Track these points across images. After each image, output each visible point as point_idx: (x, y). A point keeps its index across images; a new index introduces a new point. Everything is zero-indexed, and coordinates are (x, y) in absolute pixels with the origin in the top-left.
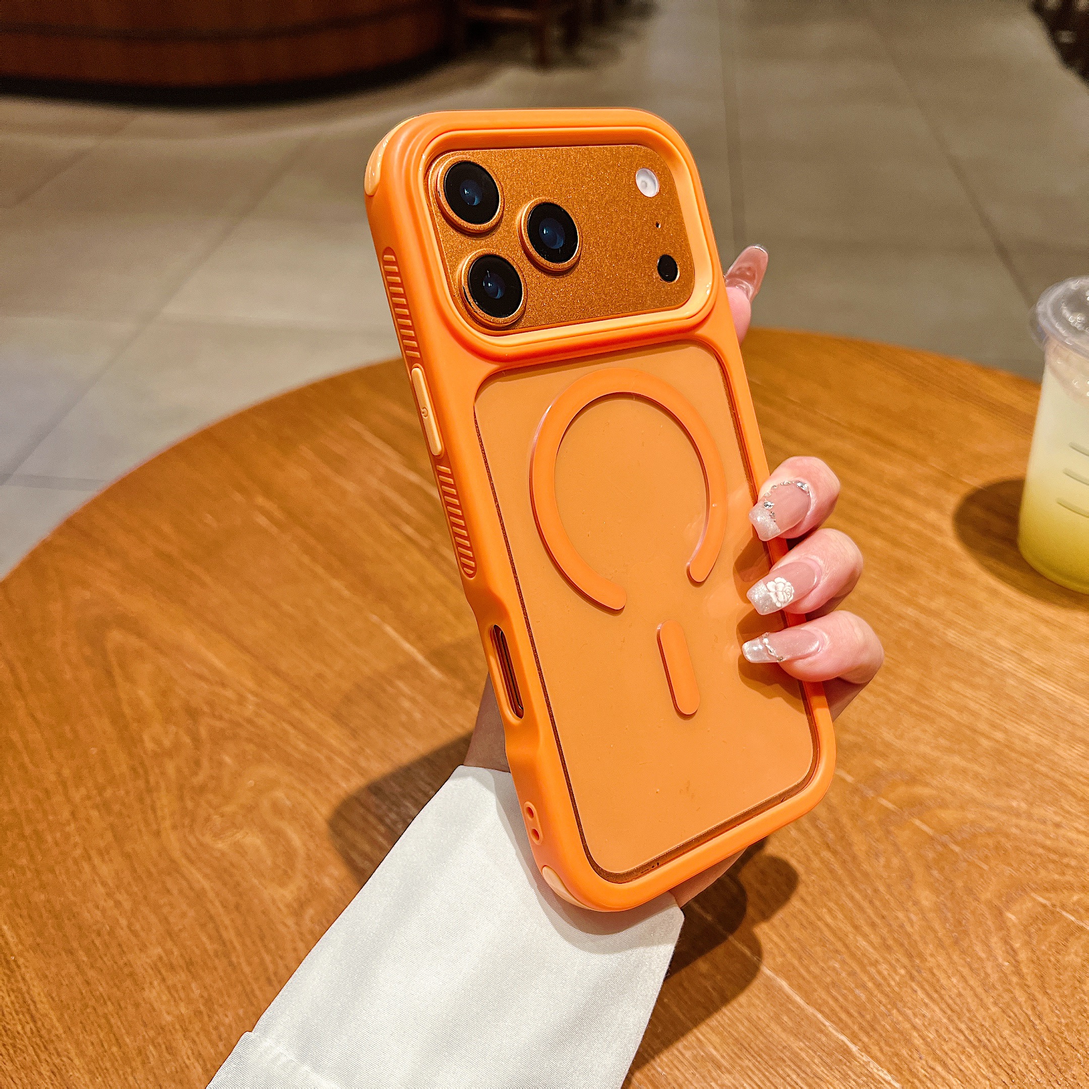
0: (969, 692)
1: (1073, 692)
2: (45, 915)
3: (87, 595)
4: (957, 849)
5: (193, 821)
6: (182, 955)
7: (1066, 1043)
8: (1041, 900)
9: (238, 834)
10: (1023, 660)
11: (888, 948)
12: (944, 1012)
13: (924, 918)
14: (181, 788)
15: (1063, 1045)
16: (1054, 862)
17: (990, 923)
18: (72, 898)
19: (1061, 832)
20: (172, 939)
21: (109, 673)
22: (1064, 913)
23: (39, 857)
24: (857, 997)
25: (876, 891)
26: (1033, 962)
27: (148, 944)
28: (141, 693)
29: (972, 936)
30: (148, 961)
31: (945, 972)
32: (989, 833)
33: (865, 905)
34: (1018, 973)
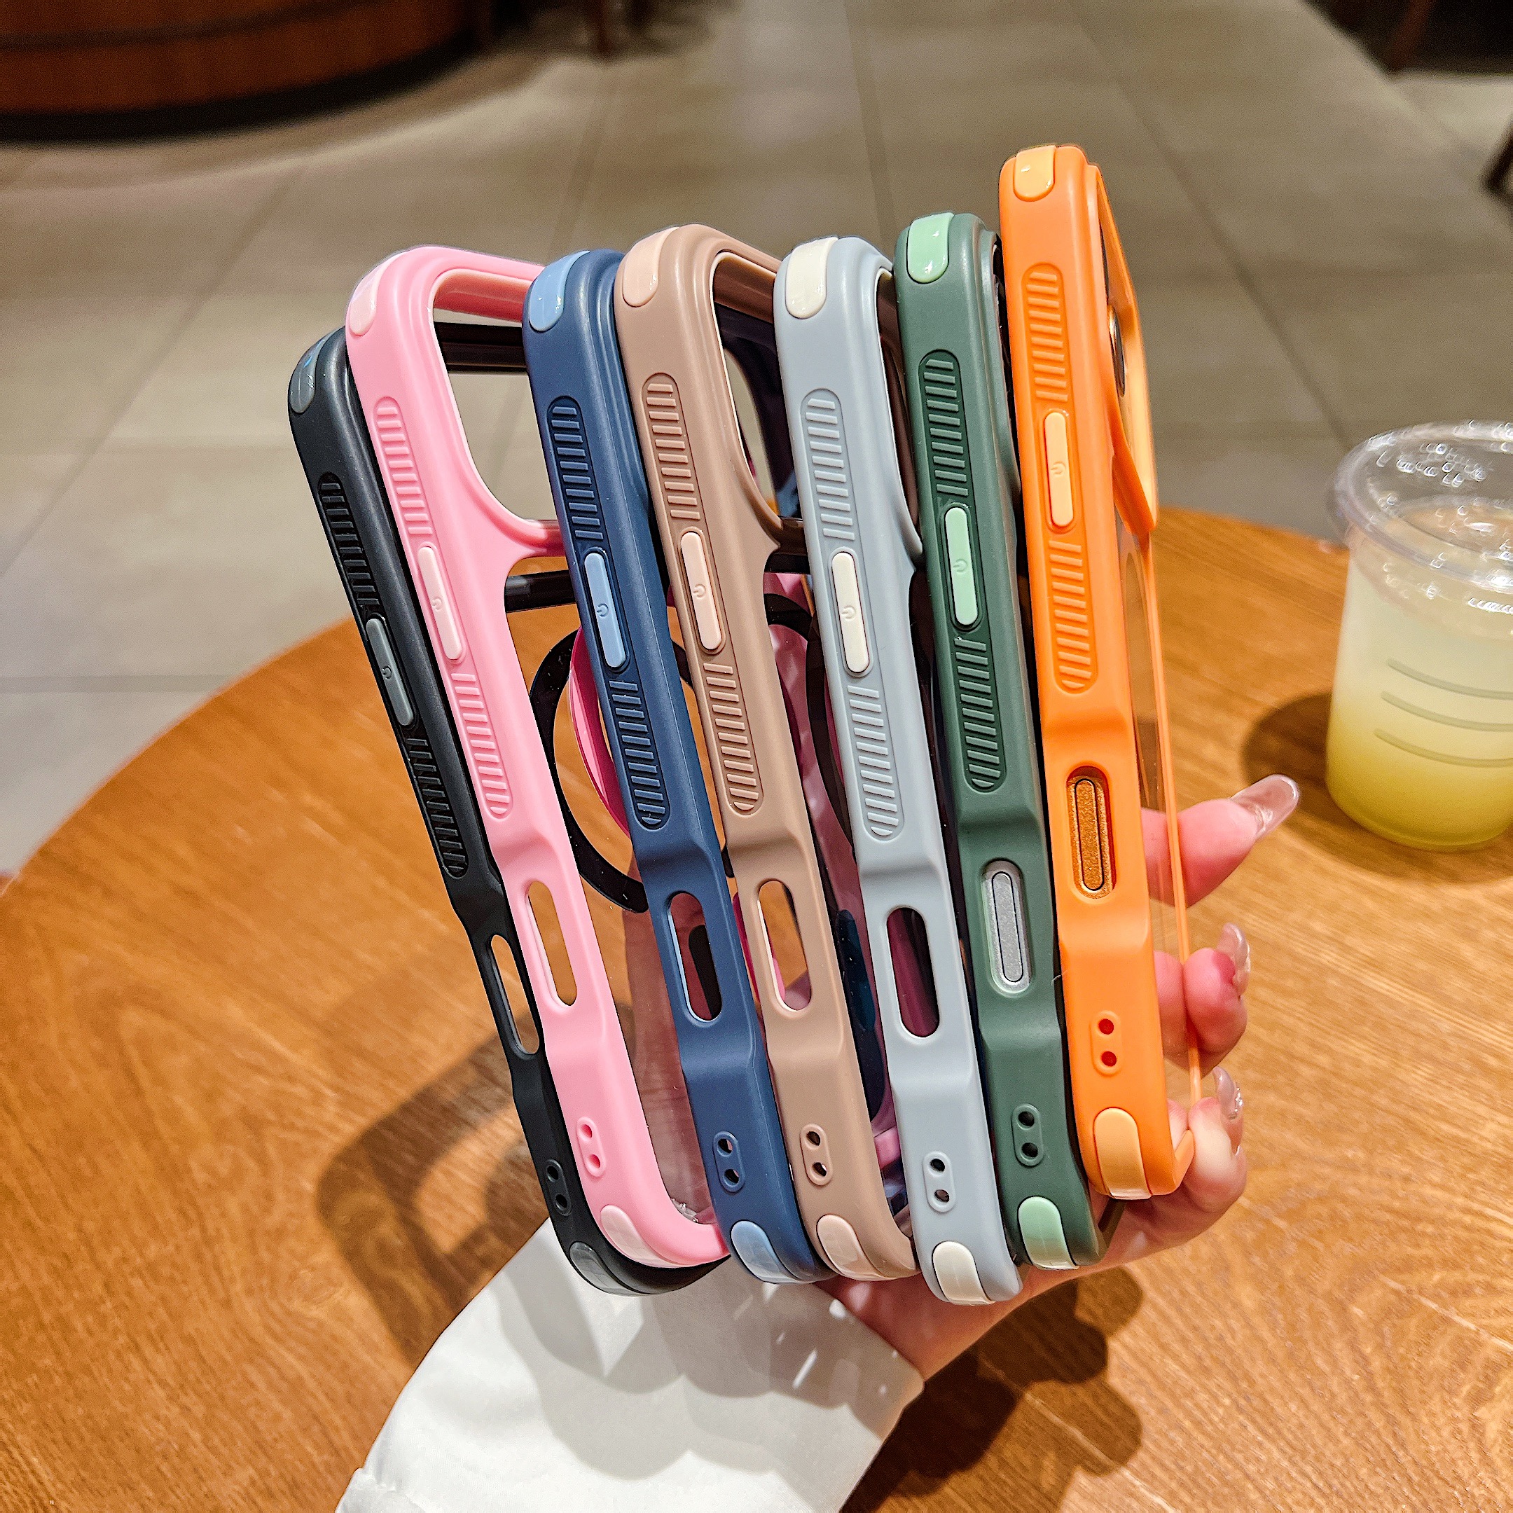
0: (1280, 1001)
1: (1412, 989)
2: (88, 1437)
3: (84, 959)
4: (1281, 1224)
5: (273, 1281)
6: (282, 1476)
7: (1441, 1478)
8: (1393, 1284)
9: (336, 1295)
10: (1346, 949)
11: (1206, 1371)
12: (1284, 1452)
13: (1248, 1325)
14: (251, 1233)
15: (1436, 1482)
16: (1404, 1230)
17: (1330, 1323)
18: (121, 1408)
19: (1412, 1187)
20: (265, 1453)
21: (131, 1076)
22: (1424, 1301)
23: (68, 1354)
24: (1172, 1442)
25: (1184, 1293)
26: (1388, 1369)
27: (233, 1464)
28: (179, 1100)
29: (1311, 1345)
30: (237, 1488)
31: (1282, 1398)
32: (1321, 1199)
33: (1171, 1313)
34: (1372, 1388)
